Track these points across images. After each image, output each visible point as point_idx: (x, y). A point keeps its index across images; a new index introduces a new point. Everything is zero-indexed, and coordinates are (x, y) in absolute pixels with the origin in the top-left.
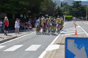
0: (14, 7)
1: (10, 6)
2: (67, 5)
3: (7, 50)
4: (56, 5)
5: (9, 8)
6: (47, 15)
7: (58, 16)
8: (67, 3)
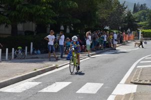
0: (51, 11)
1: (43, 10)
2: (146, 9)
3: (45, 90)
4: (125, 8)
5: (42, 13)
6: (107, 28)
7: (129, 30)
8: (145, 4)
